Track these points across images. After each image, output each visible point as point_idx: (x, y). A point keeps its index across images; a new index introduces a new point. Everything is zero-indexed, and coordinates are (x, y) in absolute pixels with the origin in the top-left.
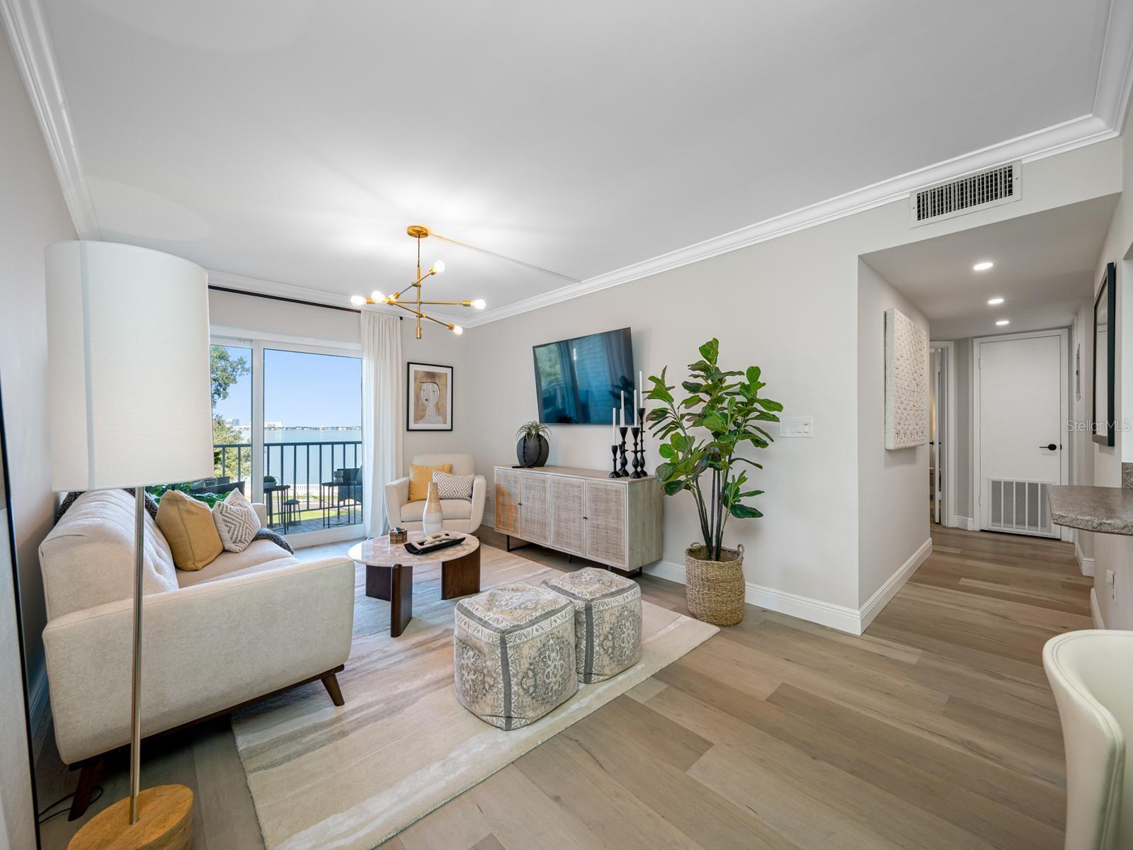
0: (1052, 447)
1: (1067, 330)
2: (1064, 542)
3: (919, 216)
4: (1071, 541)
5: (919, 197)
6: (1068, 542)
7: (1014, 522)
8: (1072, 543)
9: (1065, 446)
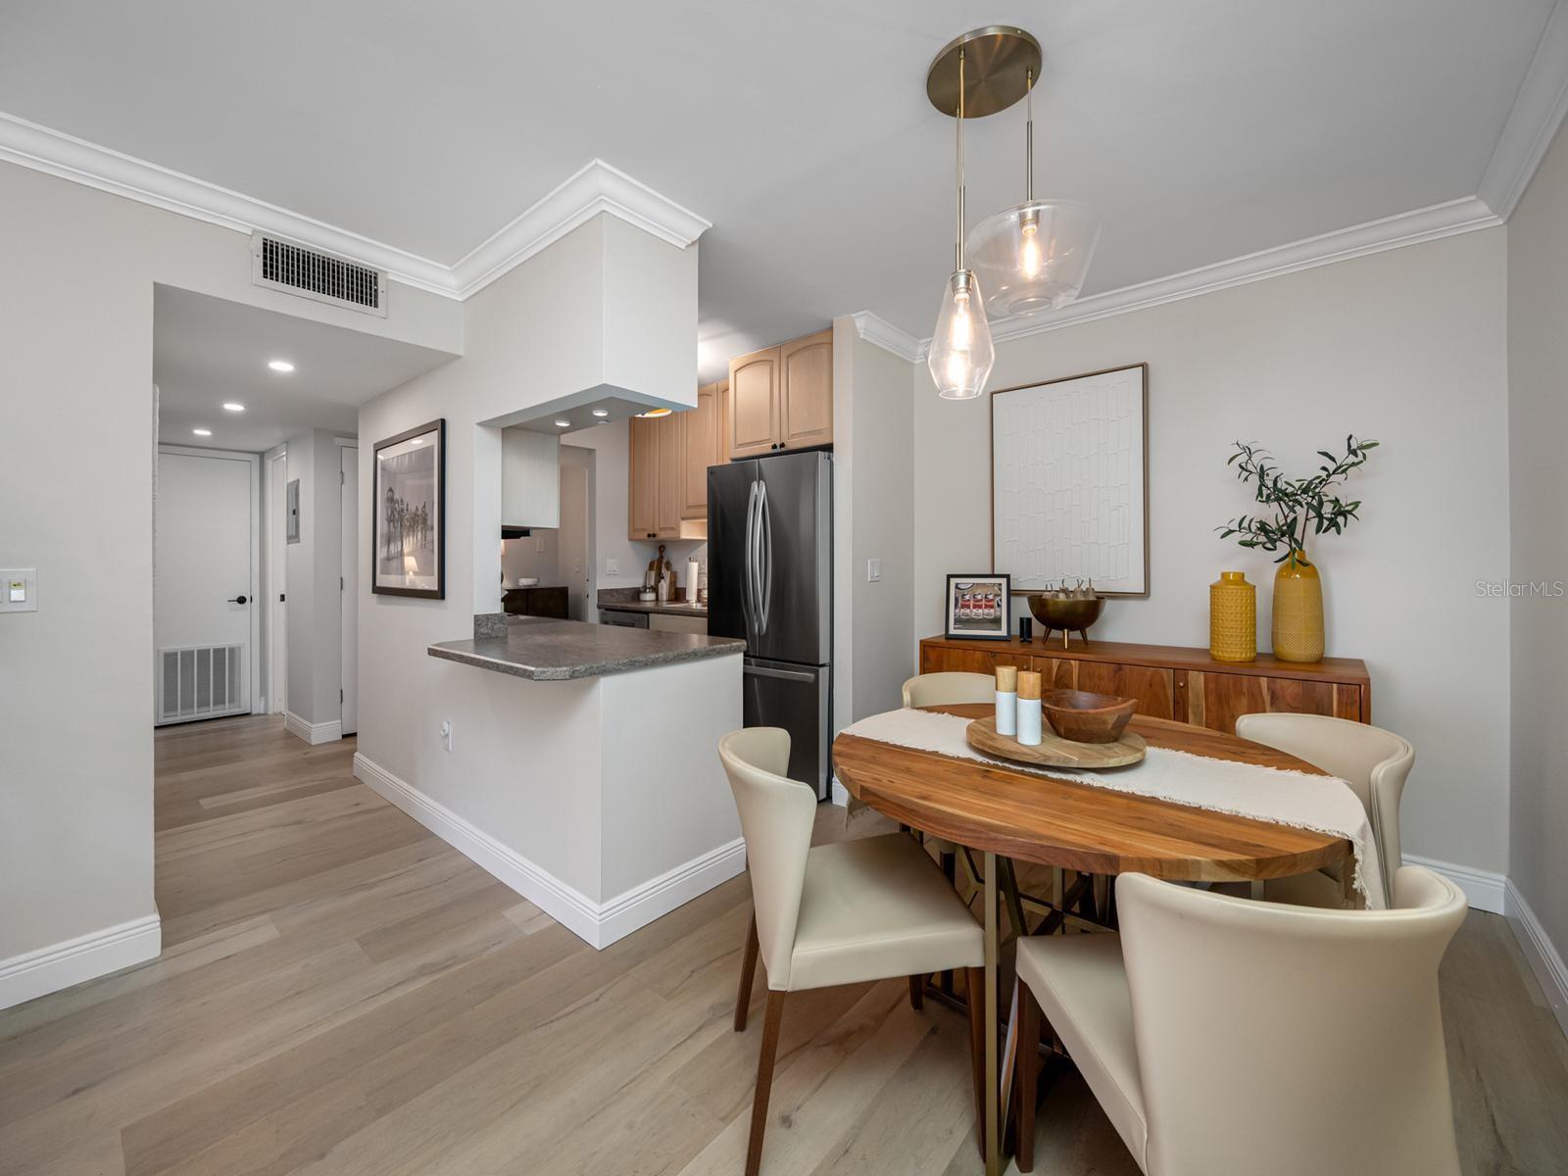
0: (242, 600)
1: (258, 456)
2: (256, 715)
3: (265, 272)
4: (262, 712)
5: (265, 244)
6: (259, 715)
7: (196, 705)
8: (264, 714)
9: (256, 599)
